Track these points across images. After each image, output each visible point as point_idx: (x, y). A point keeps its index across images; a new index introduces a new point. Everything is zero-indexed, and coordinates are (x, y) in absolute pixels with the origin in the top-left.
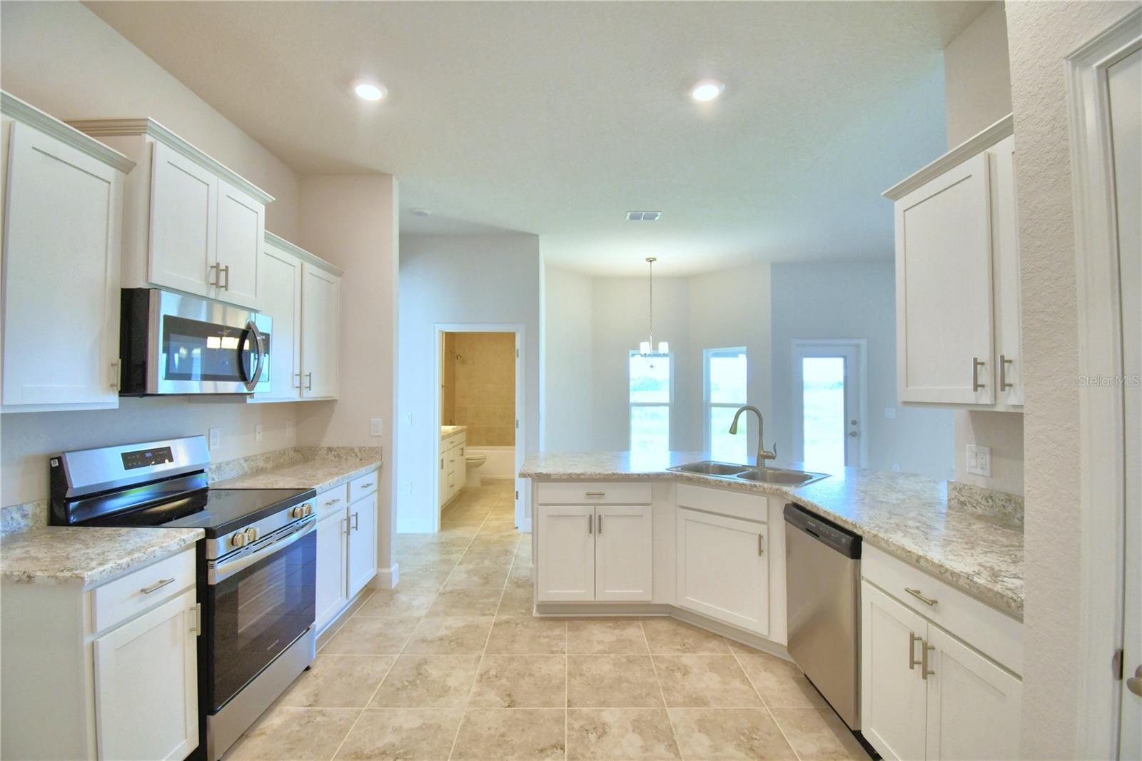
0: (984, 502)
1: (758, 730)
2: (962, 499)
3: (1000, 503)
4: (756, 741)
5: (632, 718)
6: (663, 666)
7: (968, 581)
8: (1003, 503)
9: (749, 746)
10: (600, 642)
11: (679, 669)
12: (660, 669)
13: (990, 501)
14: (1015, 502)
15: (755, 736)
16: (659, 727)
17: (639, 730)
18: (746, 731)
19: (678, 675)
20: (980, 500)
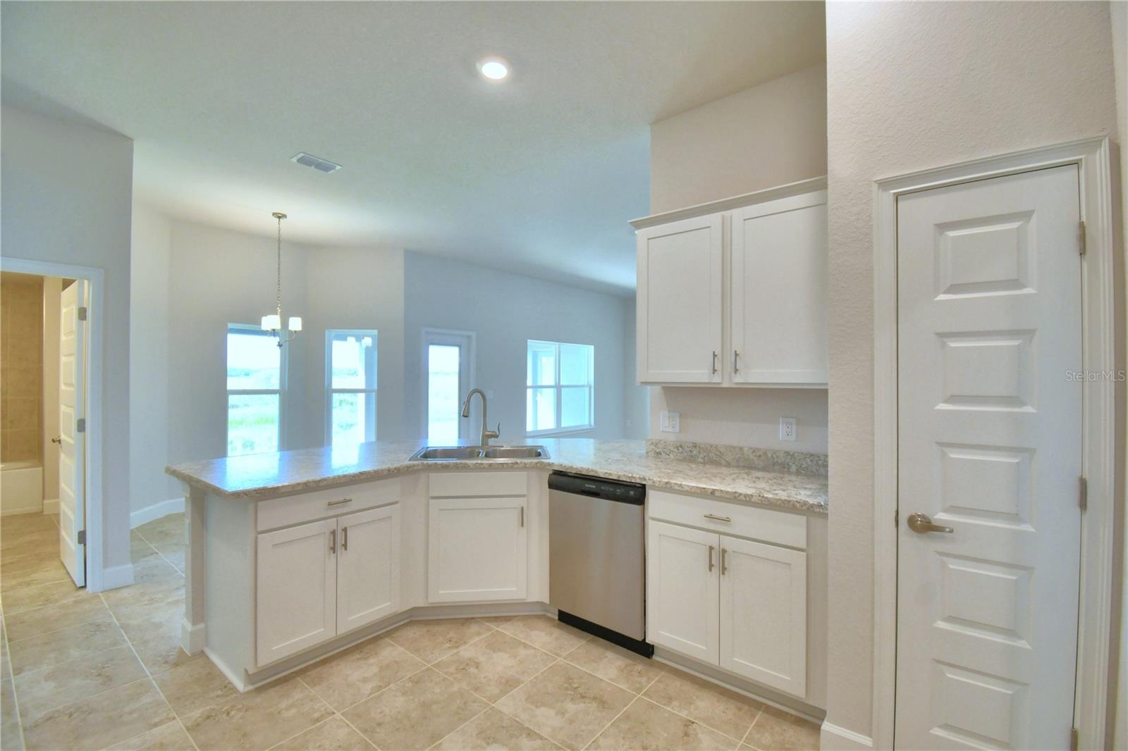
0: (676, 450)
1: (571, 679)
2: (658, 450)
3: (688, 449)
4: (579, 689)
5: (474, 734)
6: (452, 669)
7: (760, 498)
8: (690, 449)
9: (579, 696)
10: (365, 680)
11: (467, 665)
12: (452, 674)
13: (680, 449)
14: (700, 448)
15: (575, 686)
16: (504, 725)
17: (492, 740)
18: (566, 685)
19: (472, 670)
20: (672, 449)
